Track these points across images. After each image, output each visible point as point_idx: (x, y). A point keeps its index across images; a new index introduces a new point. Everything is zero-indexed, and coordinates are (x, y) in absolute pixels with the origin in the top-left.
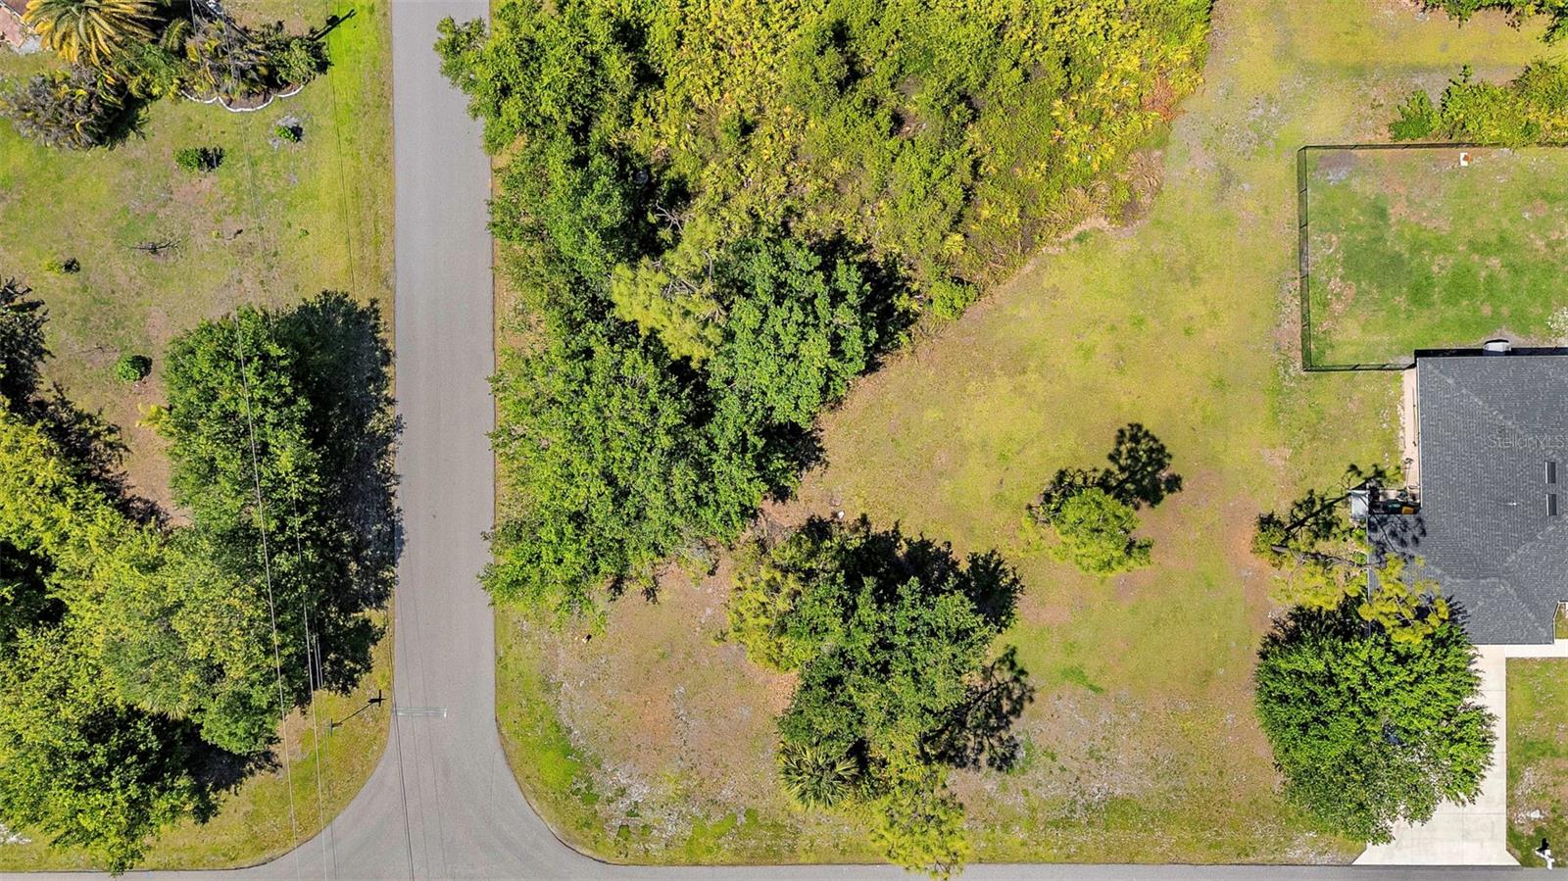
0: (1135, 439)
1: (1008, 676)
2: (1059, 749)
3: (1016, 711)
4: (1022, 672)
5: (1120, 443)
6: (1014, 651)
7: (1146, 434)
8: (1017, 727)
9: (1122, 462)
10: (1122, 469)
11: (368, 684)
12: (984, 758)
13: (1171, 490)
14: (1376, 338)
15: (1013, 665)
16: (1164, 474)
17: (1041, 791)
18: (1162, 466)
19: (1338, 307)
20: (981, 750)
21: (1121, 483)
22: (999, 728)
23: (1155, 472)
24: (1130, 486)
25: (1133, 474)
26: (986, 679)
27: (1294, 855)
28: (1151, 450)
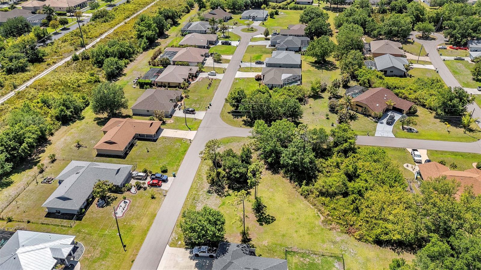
0: (272, 219)
1: (226, 194)
2: (209, 200)
3: (218, 194)
4: (226, 196)
5: (272, 217)
6: (230, 196)
7: (273, 221)
8: (216, 195)
9: (267, 217)
10: (266, 216)
11: (243, 126)
12: (211, 189)
13: (260, 224)
14: (293, 265)
15: (228, 195)
16: (264, 223)
17: (202, 196)
18: (266, 223)
19: (302, 259)
20: (212, 189)
21: (263, 216)
22: (216, 191)
23: (264, 222)
24: (262, 217)
25: (264, 218)
26: (226, 191)
27: (174, 234)
28: (269, 222)
